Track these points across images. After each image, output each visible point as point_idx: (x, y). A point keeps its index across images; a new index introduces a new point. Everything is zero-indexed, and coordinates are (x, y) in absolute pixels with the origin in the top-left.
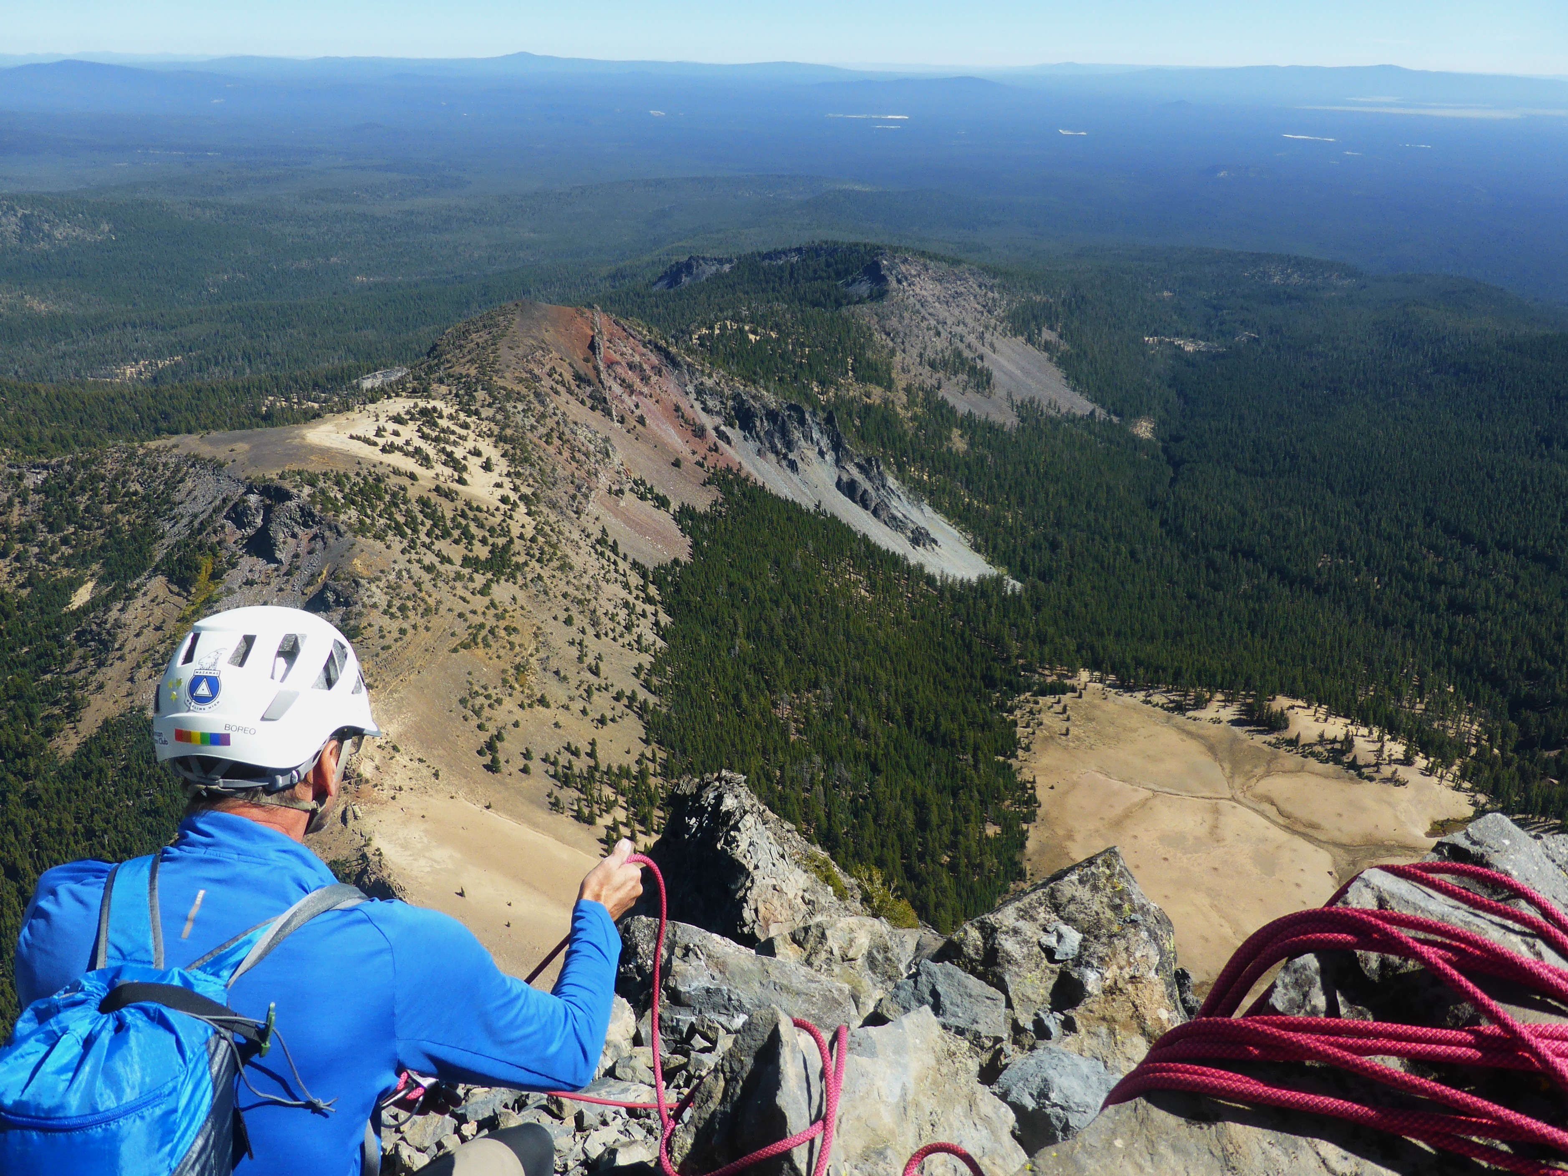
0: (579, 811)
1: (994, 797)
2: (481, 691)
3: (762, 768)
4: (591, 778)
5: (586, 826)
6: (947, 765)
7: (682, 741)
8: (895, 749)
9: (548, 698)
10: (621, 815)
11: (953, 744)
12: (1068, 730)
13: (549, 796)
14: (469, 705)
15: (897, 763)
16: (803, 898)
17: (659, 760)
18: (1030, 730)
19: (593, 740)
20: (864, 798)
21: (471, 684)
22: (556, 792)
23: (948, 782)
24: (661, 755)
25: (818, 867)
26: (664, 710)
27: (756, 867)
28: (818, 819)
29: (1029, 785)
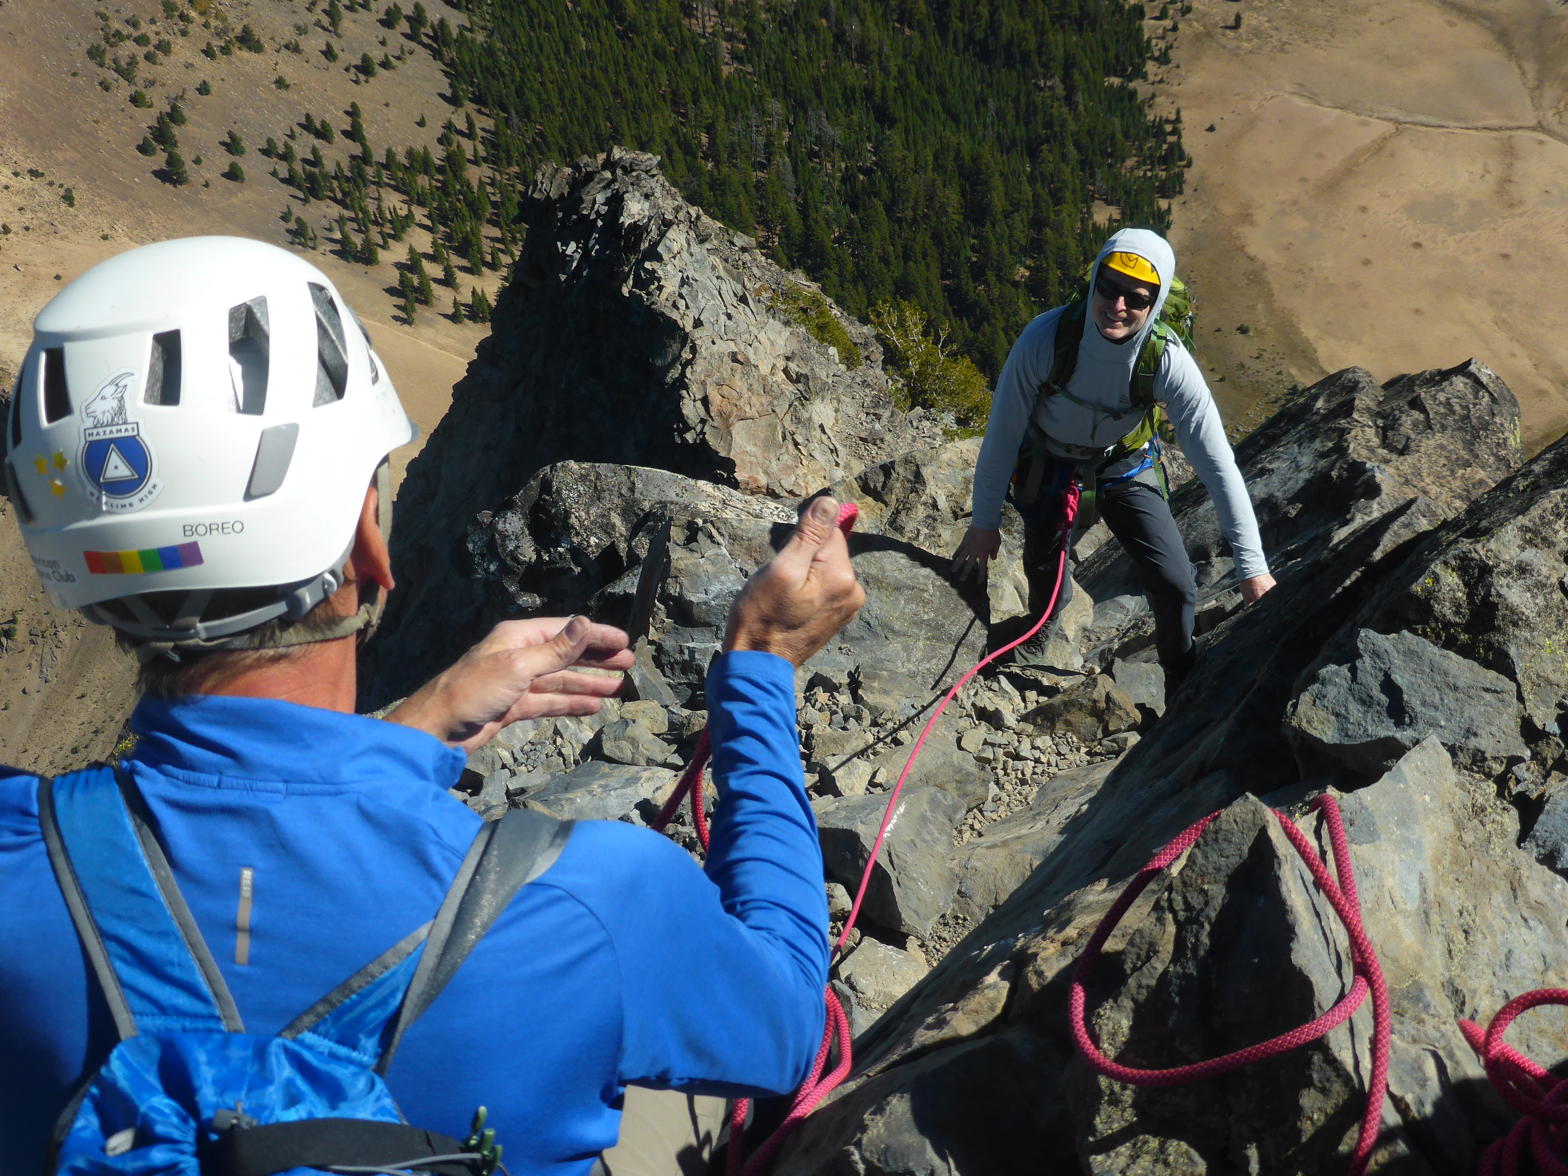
0: (345, 242)
1: (1104, 154)
2: (127, 30)
3: (674, 131)
4: (357, 178)
5: (360, 267)
6: (1016, 100)
7: (519, 93)
8: (919, 77)
9: (257, 32)
10: (422, 241)
11: (1025, 59)
12: (1238, 18)
13: (285, 218)
14: (108, 59)
15: (924, 102)
16: (786, 371)
17: (480, 133)
18: (1168, 23)
19: (354, 105)
20: (868, 172)
21: (104, 18)
22: (297, 209)
23: (1021, 132)
24: (484, 123)
25: (804, 311)
26: (480, 37)
27: (698, 323)
28: (784, 218)
29: (1169, 128)
